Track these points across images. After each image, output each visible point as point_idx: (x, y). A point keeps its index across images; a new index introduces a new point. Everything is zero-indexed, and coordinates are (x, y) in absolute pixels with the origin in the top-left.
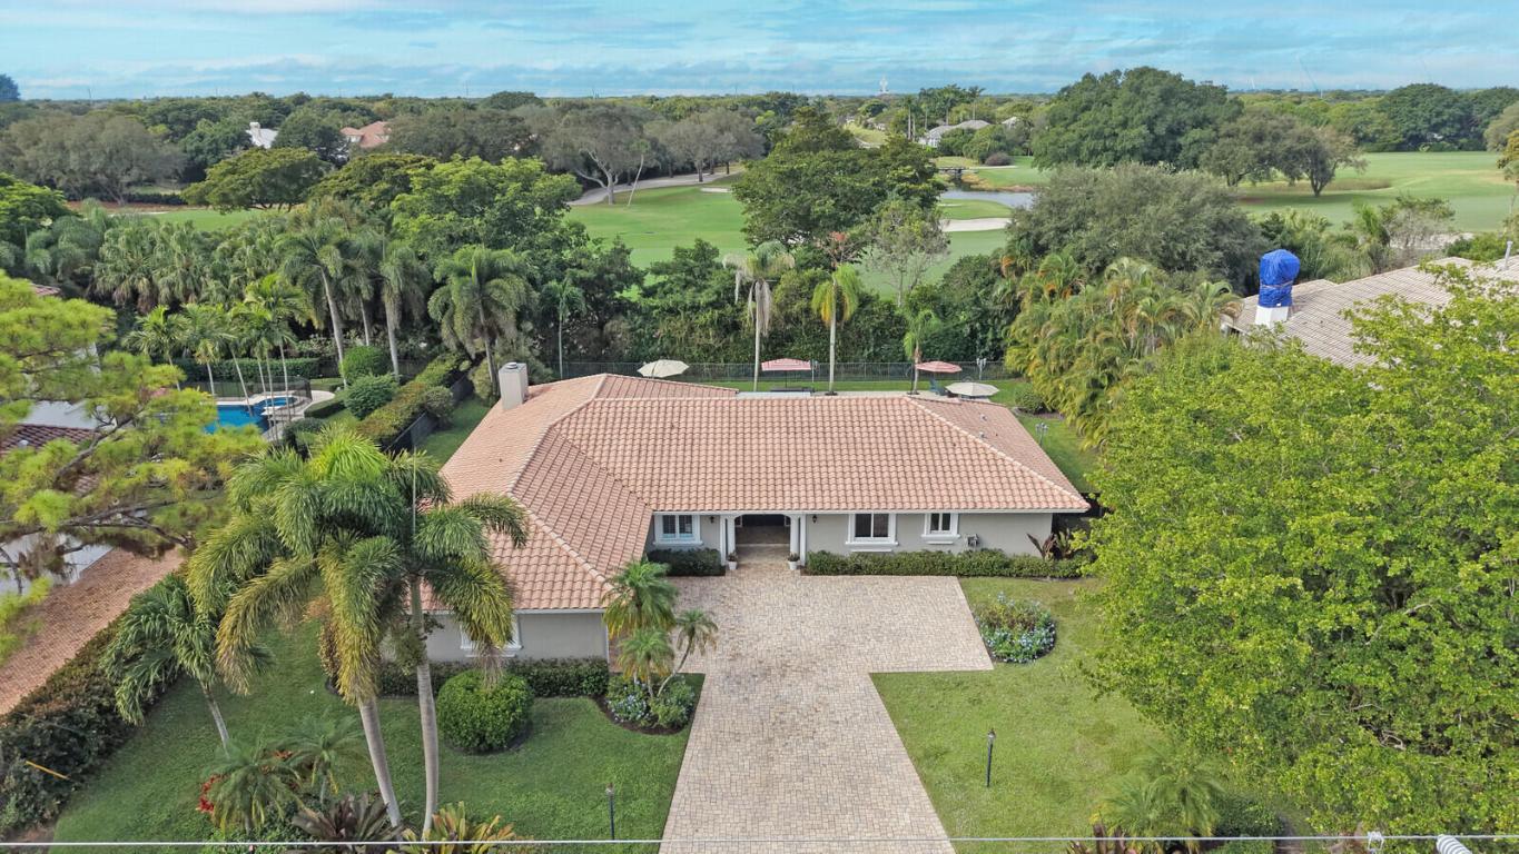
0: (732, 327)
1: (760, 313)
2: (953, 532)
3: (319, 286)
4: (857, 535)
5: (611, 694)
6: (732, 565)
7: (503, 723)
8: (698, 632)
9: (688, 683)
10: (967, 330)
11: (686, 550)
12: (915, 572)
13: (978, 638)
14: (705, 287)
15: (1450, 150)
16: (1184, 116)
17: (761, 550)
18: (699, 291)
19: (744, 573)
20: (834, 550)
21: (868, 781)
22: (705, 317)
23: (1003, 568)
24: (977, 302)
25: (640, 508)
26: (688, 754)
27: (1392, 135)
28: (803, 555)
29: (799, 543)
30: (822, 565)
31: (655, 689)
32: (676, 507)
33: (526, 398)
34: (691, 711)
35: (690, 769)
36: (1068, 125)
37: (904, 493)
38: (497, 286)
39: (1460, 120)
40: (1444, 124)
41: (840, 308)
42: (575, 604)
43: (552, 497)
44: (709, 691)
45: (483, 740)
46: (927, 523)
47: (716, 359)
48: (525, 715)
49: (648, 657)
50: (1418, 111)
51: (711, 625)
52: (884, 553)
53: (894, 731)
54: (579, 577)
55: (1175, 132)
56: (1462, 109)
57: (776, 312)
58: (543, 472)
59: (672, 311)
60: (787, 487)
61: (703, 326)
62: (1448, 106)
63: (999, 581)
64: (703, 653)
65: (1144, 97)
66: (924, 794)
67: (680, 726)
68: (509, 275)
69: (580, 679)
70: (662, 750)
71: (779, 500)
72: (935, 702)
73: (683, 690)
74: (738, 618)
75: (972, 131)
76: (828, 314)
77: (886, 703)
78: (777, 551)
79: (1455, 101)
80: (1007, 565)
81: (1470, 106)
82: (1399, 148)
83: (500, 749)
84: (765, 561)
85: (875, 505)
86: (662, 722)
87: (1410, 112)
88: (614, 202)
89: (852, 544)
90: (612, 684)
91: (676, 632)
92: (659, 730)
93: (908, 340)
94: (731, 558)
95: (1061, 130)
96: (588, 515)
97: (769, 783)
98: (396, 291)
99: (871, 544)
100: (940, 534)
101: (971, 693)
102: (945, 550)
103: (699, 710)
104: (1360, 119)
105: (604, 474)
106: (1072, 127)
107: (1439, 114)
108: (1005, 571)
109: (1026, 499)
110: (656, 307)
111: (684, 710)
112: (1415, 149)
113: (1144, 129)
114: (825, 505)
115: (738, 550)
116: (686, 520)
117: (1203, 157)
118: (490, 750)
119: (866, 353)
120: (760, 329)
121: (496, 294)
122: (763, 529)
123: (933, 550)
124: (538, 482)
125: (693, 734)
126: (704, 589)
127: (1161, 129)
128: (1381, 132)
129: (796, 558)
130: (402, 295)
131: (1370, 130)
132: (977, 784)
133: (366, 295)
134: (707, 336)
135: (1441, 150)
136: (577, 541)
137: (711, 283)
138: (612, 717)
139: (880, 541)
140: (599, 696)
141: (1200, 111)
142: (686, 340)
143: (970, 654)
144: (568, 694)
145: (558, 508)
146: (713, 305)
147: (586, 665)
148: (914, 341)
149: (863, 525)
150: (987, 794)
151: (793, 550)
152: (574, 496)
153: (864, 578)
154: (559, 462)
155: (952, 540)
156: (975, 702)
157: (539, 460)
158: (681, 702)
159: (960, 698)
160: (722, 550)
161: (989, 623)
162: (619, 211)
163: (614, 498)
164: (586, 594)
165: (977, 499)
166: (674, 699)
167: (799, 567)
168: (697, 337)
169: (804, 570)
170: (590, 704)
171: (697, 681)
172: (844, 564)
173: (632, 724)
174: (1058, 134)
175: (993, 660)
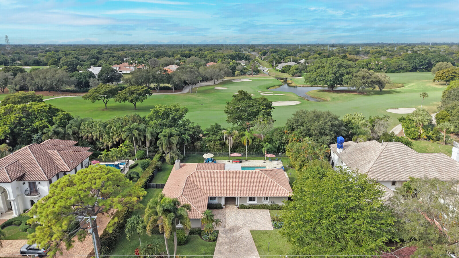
0: (223, 144)
1: (230, 142)
2: (268, 200)
3: (132, 139)
4: (249, 201)
5: (202, 234)
6: (224, 207)
7: (184, 240)
8: (218, 223)
9: (216, 232)
10: (277, 146)
11: (215, 204)
12: (261, 209)
13: (271, 223)
14: (217, 135)
15: (425, 72)
16: (344, 71)
17: (230, 203)
18: (216, 136)
19: (226, 208)
20: (245, 204)
21: (248, 251)
22: (217, 143)
23: (279, 208)
24: (279, 140)
25: (206, 196)
26: (216, 246)
27: (409, 68)
28: (238, 205)
29: (238, 203)
30: (242, 207)
31: (210, 234)
32: (213, 196)
33: (180, 167)
34: (217, 238)
35: (217, 248)
36: (313, 73)
37: (258, 193)
38: (172, 139)
39: (428, 64)
40: (423, 65)
41: (248, 143)
42: (195, 218)
43: (190, 195)
44: (220, 234)
45: (180, 243)
46: (263, 199)
47: (220, 151)
48: (188, 238)
49: (209, 228)
50: (416, 61)
51: (220, 222)
52: (254, 205)
53: (253, 242)
54: (196, 212)
55: (342, 75)
56: (428, 61)
57: (234, 141)
58: (187, 189)
59: (210, 141)
60: (235, 191)
61: (217, 145)
62: (424, 60)
63: (277, 211)
64: (219, 227)
65: (333, 66)
66: (258, 253)
67: (215, 240)
68: (175, 136)
69: (196, 232)
70: (212, 245)
71: (233, 194)
72: (261, 236)
73: (215, 234)
74: (225, 219)
75: (290, 66)
76: (245, 143)
77: (253, 236)
78: (233, 203)
79: (426, 58)
80: (278, 207)
81: (430, 60)
82: (411, 71)
83: (183, 245)
84: (230, 206)
85: (252, 195)
86: (212, 240)
87: (414, 61)
88: (192, 93)
89: (248, 203)
90: (202, 232)
91: (214, 223)
92: (211, 241)
93: (263, 149)
94: (224, 206)
95: (312, 74)
96: (196, 198)
97: (231, 251)
98: (149, 139)
99: (252, 203)
100: (266, 201)
101: (268, 235)
102: (267, 204)
103: (218, 237)
104: (400, 63)
105: (198, 188)
106: (314, 73)
107: (422, 62)
108: (278, 209)
109: (282, 194)
110: (207, 140)
111: (215, 237)
112: (416, 71)
113: (333, 75)
114: (243, 195)
115: (225, 203)
116: (215, 198)
117: (349, 82)
118: (181, 245)
119: (255, 151)
120: (230, 146)
121: (172, 141)
122: (230, 200)
123: (264, 204)
124: (187, 192)
125: (217, 242)
126: (218, 212)
127: (337, 75)
128: (405, 67)
129: (237, 206)
130: (151, 140)
131: (403, 66)
132: (267, 251)
133: (142, 140)
134: (218, 146)
135: (423, 72)
136: (195, 204)
137: (219, 134)
138: (202, 239)
139: (254, 202)
140: (200, 235)
141: (348, 70)
142: (213, 147)
143: (269, 226)
144: (194, 234)
145: (191, 197)
146: (219, 140)
147: (197, 229)
148: (265, 150)
149: (250, 199)
150: (268, 253)
151: (236, 204)
152: (193, 194)
153: (250, 210)
154: (190, 186)
155: (268, 202)
156: (269, 236)
157: (186, 186)
158: (215, 236)
159: (266, 235)
160: (222, 203)
161: (273, 220)
162: (194, 96)
163: (201, 194)
164: (197, 216)
165: (273, 194)
166: (214, 236)
167: (238, 207)
168: (216, 147)
169: (239, 208)
170: (198, 236)
171: (217, 232)
172: (246, 207)
173: (206, 240)
174: (311, 75)
175: (273, 228)
